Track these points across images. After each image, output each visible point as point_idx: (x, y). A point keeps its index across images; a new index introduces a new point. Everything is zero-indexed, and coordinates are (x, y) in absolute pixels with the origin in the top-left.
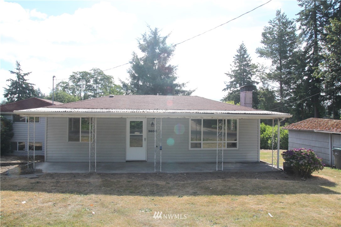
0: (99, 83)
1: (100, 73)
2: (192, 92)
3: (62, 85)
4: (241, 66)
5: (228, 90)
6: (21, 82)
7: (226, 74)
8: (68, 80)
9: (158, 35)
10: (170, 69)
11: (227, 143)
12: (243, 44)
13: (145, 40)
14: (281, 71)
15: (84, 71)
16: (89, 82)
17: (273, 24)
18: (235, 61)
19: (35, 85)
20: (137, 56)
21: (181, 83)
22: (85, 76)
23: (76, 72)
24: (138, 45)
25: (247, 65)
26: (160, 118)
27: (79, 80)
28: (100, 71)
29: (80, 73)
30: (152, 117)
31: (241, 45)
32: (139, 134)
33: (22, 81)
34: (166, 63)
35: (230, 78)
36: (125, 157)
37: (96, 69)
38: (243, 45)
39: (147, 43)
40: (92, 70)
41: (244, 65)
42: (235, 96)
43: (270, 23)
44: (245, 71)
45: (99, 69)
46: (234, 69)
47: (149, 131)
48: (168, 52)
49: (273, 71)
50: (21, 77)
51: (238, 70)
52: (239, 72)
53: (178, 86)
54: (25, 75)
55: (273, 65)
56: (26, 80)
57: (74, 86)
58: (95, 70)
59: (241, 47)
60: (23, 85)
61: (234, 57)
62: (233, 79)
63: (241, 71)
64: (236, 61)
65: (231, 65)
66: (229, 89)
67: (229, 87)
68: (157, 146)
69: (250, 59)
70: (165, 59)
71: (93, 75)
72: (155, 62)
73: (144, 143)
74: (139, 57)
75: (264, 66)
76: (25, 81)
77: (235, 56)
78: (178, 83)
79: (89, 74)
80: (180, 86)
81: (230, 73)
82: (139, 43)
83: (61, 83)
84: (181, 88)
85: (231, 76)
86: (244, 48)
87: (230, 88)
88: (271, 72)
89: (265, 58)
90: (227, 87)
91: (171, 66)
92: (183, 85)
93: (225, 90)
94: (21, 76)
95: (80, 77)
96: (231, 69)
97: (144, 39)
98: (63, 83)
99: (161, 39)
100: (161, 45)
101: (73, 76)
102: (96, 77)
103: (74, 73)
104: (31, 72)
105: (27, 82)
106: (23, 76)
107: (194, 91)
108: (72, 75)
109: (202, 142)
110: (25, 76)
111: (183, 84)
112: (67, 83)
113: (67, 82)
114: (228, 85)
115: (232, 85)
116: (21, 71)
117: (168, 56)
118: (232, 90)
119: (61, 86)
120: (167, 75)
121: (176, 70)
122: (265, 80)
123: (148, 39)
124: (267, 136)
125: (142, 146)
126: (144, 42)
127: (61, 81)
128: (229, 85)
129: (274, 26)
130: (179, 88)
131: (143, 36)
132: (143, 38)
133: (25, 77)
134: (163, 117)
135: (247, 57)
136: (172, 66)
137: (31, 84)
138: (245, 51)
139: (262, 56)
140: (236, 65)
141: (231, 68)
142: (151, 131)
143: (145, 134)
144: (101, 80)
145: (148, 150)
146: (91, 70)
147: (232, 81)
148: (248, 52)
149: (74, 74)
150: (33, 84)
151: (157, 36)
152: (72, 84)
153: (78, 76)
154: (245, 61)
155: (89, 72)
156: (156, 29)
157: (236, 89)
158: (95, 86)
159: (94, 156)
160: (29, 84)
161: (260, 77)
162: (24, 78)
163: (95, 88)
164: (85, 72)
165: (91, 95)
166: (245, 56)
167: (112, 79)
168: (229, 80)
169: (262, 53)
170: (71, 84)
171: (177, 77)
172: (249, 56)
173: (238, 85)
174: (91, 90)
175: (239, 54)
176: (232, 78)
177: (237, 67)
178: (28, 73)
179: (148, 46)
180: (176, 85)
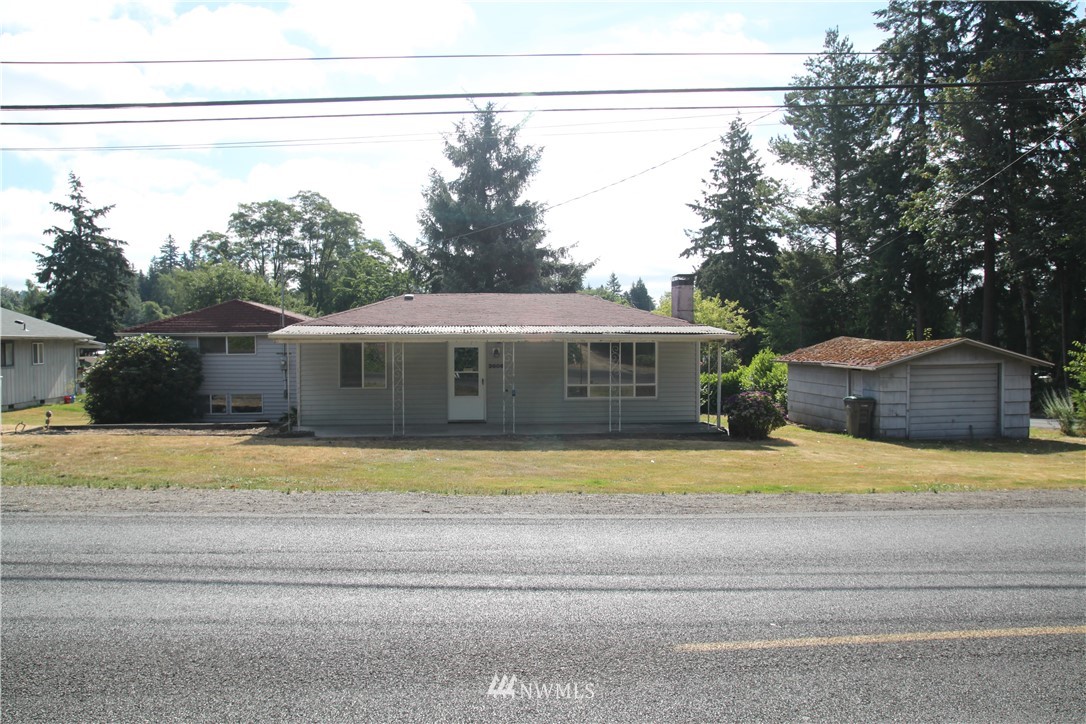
0: (318, 237)
1: (322, 207)
2: (585, 270)
3: (209, 243)
4: (733, 183)
5: (696, 252)
6: (87, 235)
7: (690, 205)
8: (226, 227)
9: (496, 121)
10: (528, 212)
11: (637, 387)
12: (740, 120)
13: (462, 136)
14: (837, 202)
15: (272, 200)
16: (289, 231)
17: (818, 70)
18: (716, 168)
19: (126, 243)
20: (441, 180)
21: (555, 247)
22: (276, 216)
23: (249, 204)
24: (444, 147)
25: (751, 180)
26: (511, 343)
27: (259, 227)
28: (321, 200)
29: (261, 206)
30: (498, 341)
31: (734, 122)
32: (471, 371)
33: (88, 231)
34: (516, 195)
35: (701, 218)
36: (447, 414)
37: (308, 194)
38: (740, 123)
39: (468, 144)
40: (298, 196)
41: (743, 182)
42: (715, 272)
43: (808, 67)
44: (745, 198)
45: (318, 195)
46: (714, 191)
47: (491, 366)
48: (522, 167)
49: (817, 203)
50: (84, 221)
51: (725, 196)
52: (729, 201)
53: (548, 255)
54: (97, 213)
55: (814, 186)
56: (100, 230)
57: (241, 245)
58: (307, 197)
59: (733, 128)
60: (93, 245)
61: (713, 159)
62: (712, 221)
63: (733, 197)
64: (721, 169)
65: (704, 181)
66: (699, 251)
67: (699, 246)
68: (507, 391)
69: (760, 165)
70: (514, 185)
71: (299, 213)
72: (488, 193)
73: (482, 389)
74: (447, 181)
75: (791, 190)
76: (97, 234)
77: (716, 157)
78: (548, 248)
79: (289, 209)
80: (553, 254)
81: (702, 205)
82: (447, 143)
83: (205, 236)
84: (556, 259)
85: (706, 214)
86: (744, 131)
87: (703, 248)
88: (810, 207)
89: (796, 165)
90: (693, 245)
91: (531, 204)
92: (562, 254)
93: (687, 253)
94: (87, 218)
95: (263, 220)
96: (704, 193)
97: (460, 136)
98: (212, 237)
99: (504, 133)
100: (503, 149)
101: (241, 215)
102: (310, 218)
103: (242, 206)
104: (113, 206)
105: (104, 234)
106: (90, 219)
107: (590, 267)
108: (236, 212)
109: (589, 386)
110: (96, 216)
111: (562, 251)
112: (222, 236)
113: (224, 233)
114: (696, 240)
115: (709, 239)
116: (84, 203)
117: (523, 176)
118: (707, 253)
119: (207, 248)
120: (519, 227)
121: (542, 211)
122: (794, 229)
123: (470, 133)
124: (774, 382)
125: (477, 395)
126: (460, 141)
127: (205, 233)
128: (701, 239)
129: (819, 75)
130: (551, 260)
131: (458, 127)
132: (458, 134)
133: (98, 222)
134: (516, 341)
135: (752, 157)
136: (534, 204)
137: (115, 242)
138: (745, 141)
139: (787, 161)
140: (719, 182)
141: (706, 189)
142: (494, 366)
143: (482, 370)
144: (325, 226)
145: (488, 401)
146: (295, 198)
147: (710, 227)
148: (753, 144)
149: (243, 211)
150: (121, 242)
151: (493, 124)
152: (237, 239)
153: (257, 216)
154: (747, 168)
155: (288, 203)
156: (490, 105)
157: (719, 252)
158: (307, 244)
159: (400, 408)
160: (109, 240)
161: (779, 219)
162: (95, 223)
163: (308, 250)
164: (275, 204)
165: (295, 271)
166: (746, 155)
167: (357, 222)
168: (698, 224)
169: (786, 152)
170: (234, 238)
171: (547, 232)
172: (758, 155)
173: (726, 239)
174: (298, 256)
175: (728, 149)
176: (707, 220)
177: (720, 186)
178: (106, 208)
179: (471, 153)
180: (544, 252)
